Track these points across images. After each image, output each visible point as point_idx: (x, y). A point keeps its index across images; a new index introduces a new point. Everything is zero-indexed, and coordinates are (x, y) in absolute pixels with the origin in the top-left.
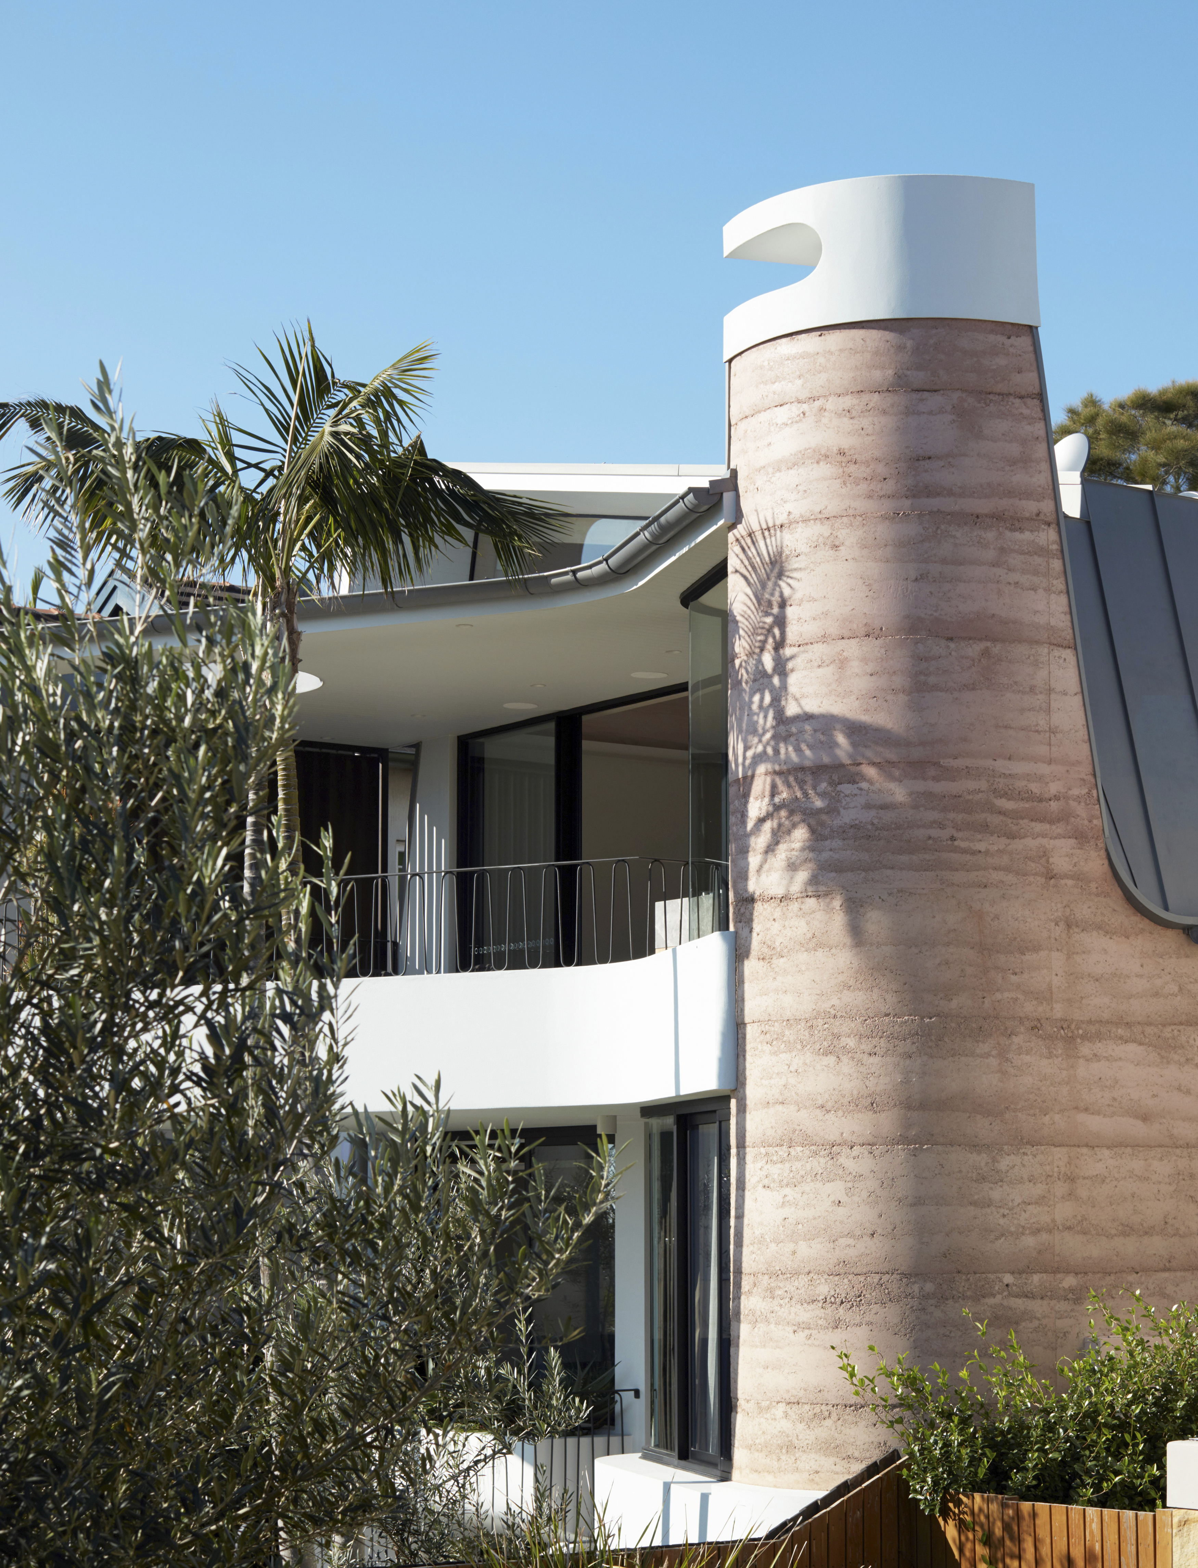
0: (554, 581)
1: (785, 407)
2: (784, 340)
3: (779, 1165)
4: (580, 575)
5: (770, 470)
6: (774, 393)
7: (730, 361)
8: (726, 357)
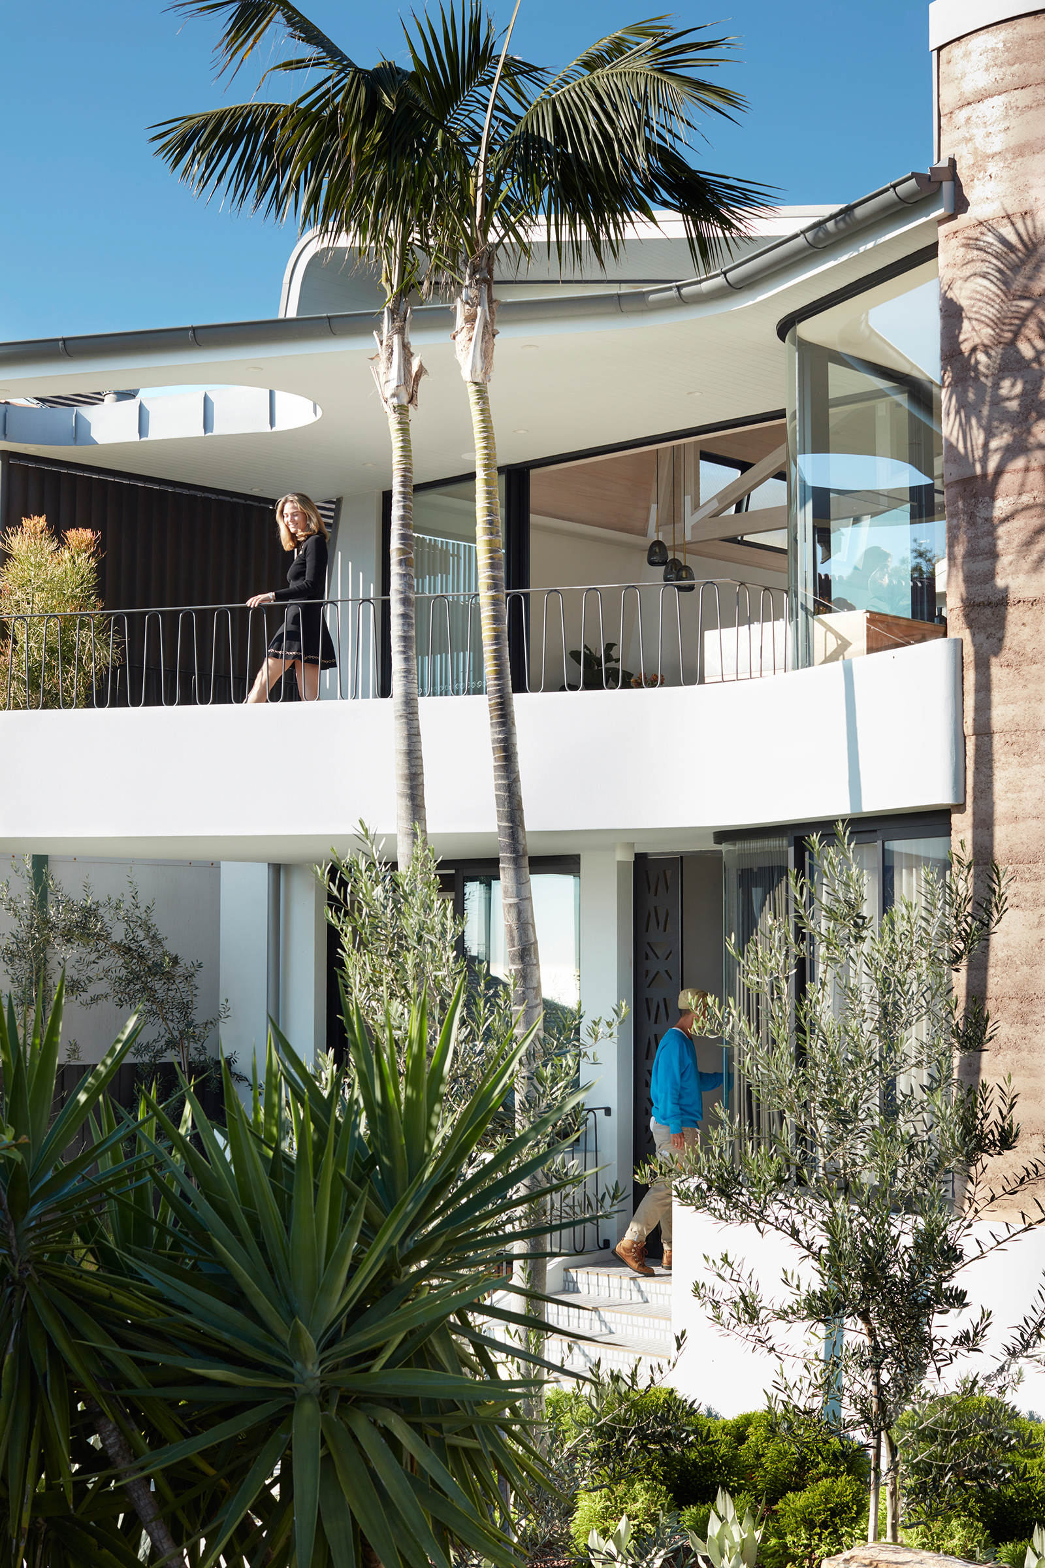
0: (652, 297)
1: (1029, 89)
2: (1025, 19)
3: (1033, 884)
4: (684, 291)
5: (1009, 156)
6: (1013, 75)
7: (939, 49)
8: (934, 44)
